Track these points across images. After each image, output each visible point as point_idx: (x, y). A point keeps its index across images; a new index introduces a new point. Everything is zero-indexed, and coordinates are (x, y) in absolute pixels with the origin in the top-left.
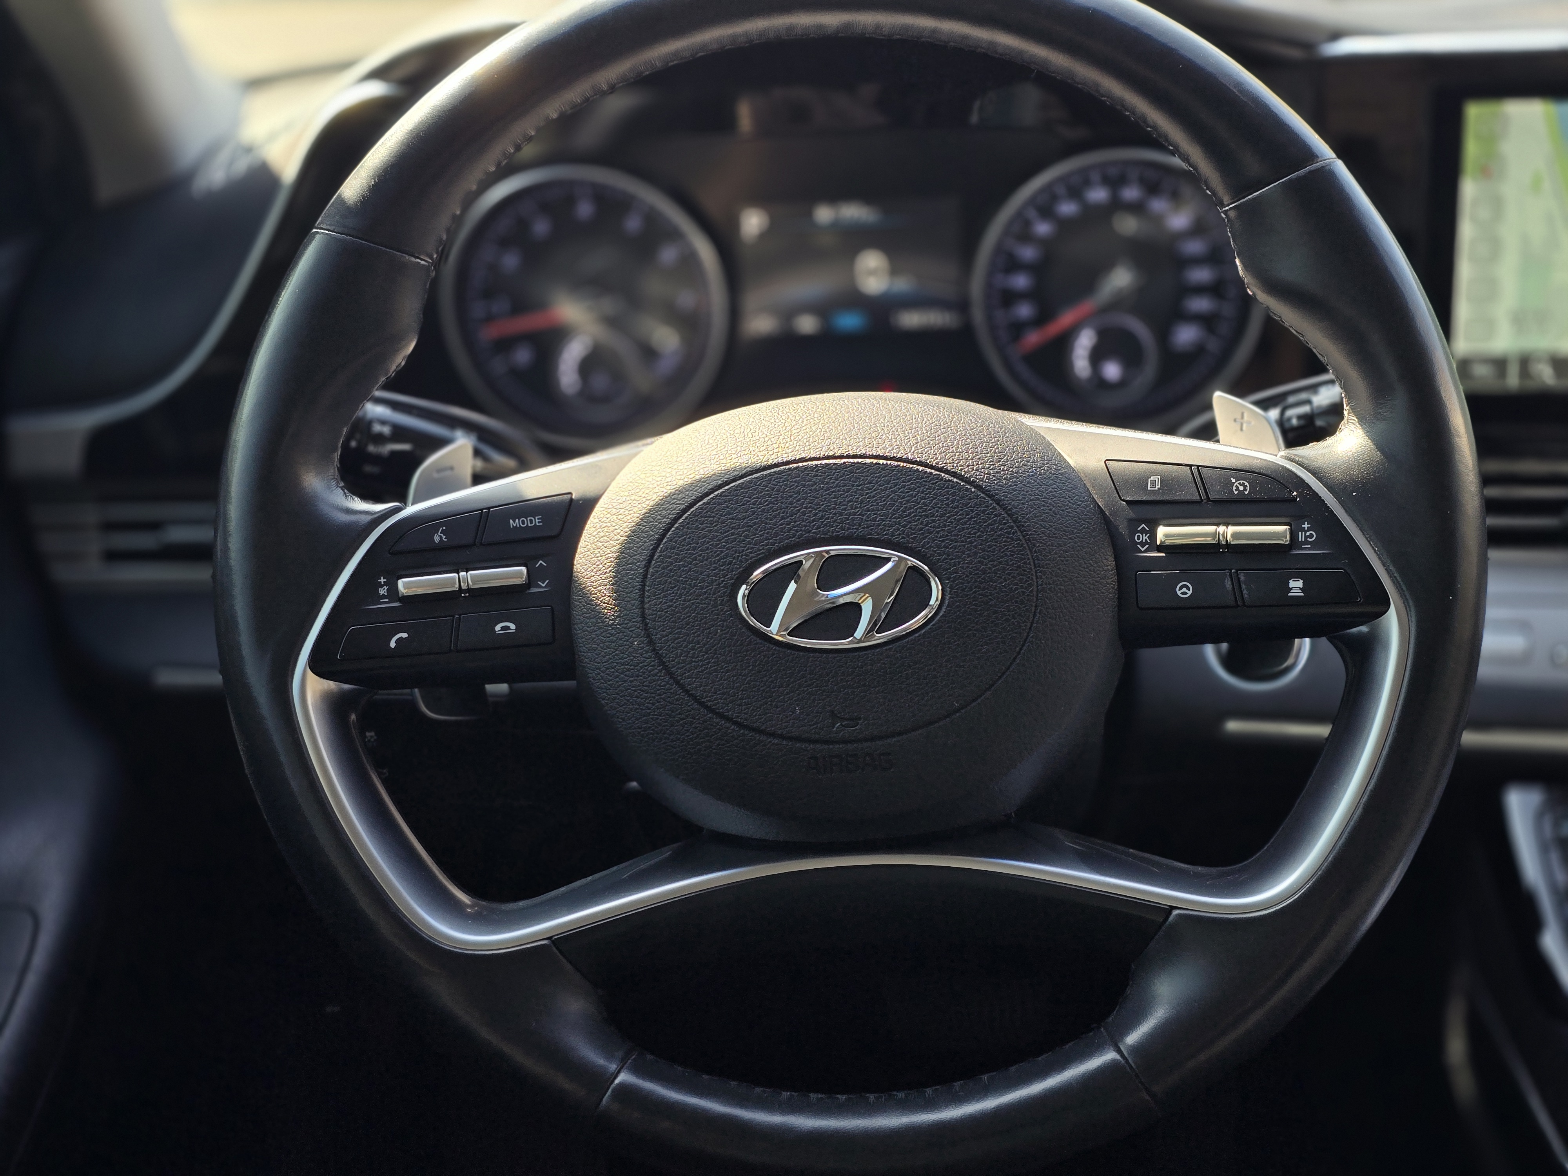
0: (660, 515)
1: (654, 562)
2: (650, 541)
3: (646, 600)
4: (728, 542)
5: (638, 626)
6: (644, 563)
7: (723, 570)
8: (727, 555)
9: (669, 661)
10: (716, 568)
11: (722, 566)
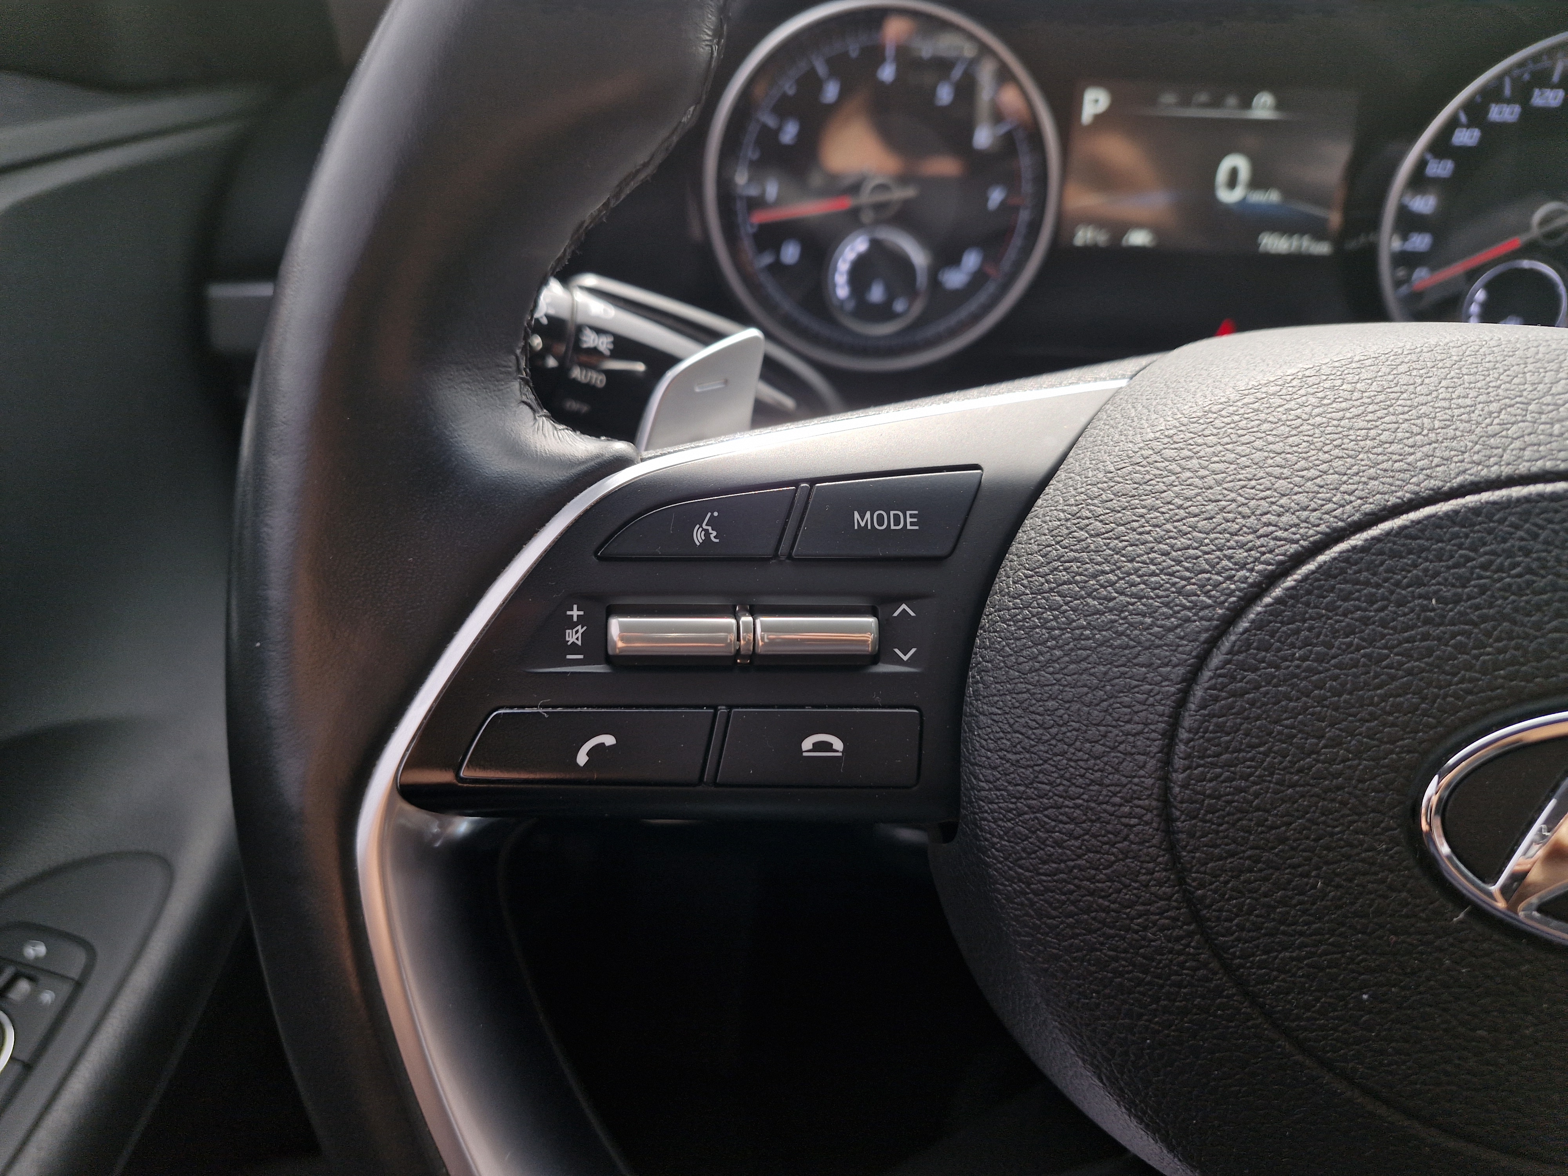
0: (1230, 558)
1: (1210, 674)
2: (1201, 619)
3: (1178, 763)
4: (1412, 656)
5: (1148, 817)
6: (1181, 671)
7: (1393, 725)
8: (1405, 690)
9: (1218, 919)
10: (1373, 717)
11: (1390, 714)
